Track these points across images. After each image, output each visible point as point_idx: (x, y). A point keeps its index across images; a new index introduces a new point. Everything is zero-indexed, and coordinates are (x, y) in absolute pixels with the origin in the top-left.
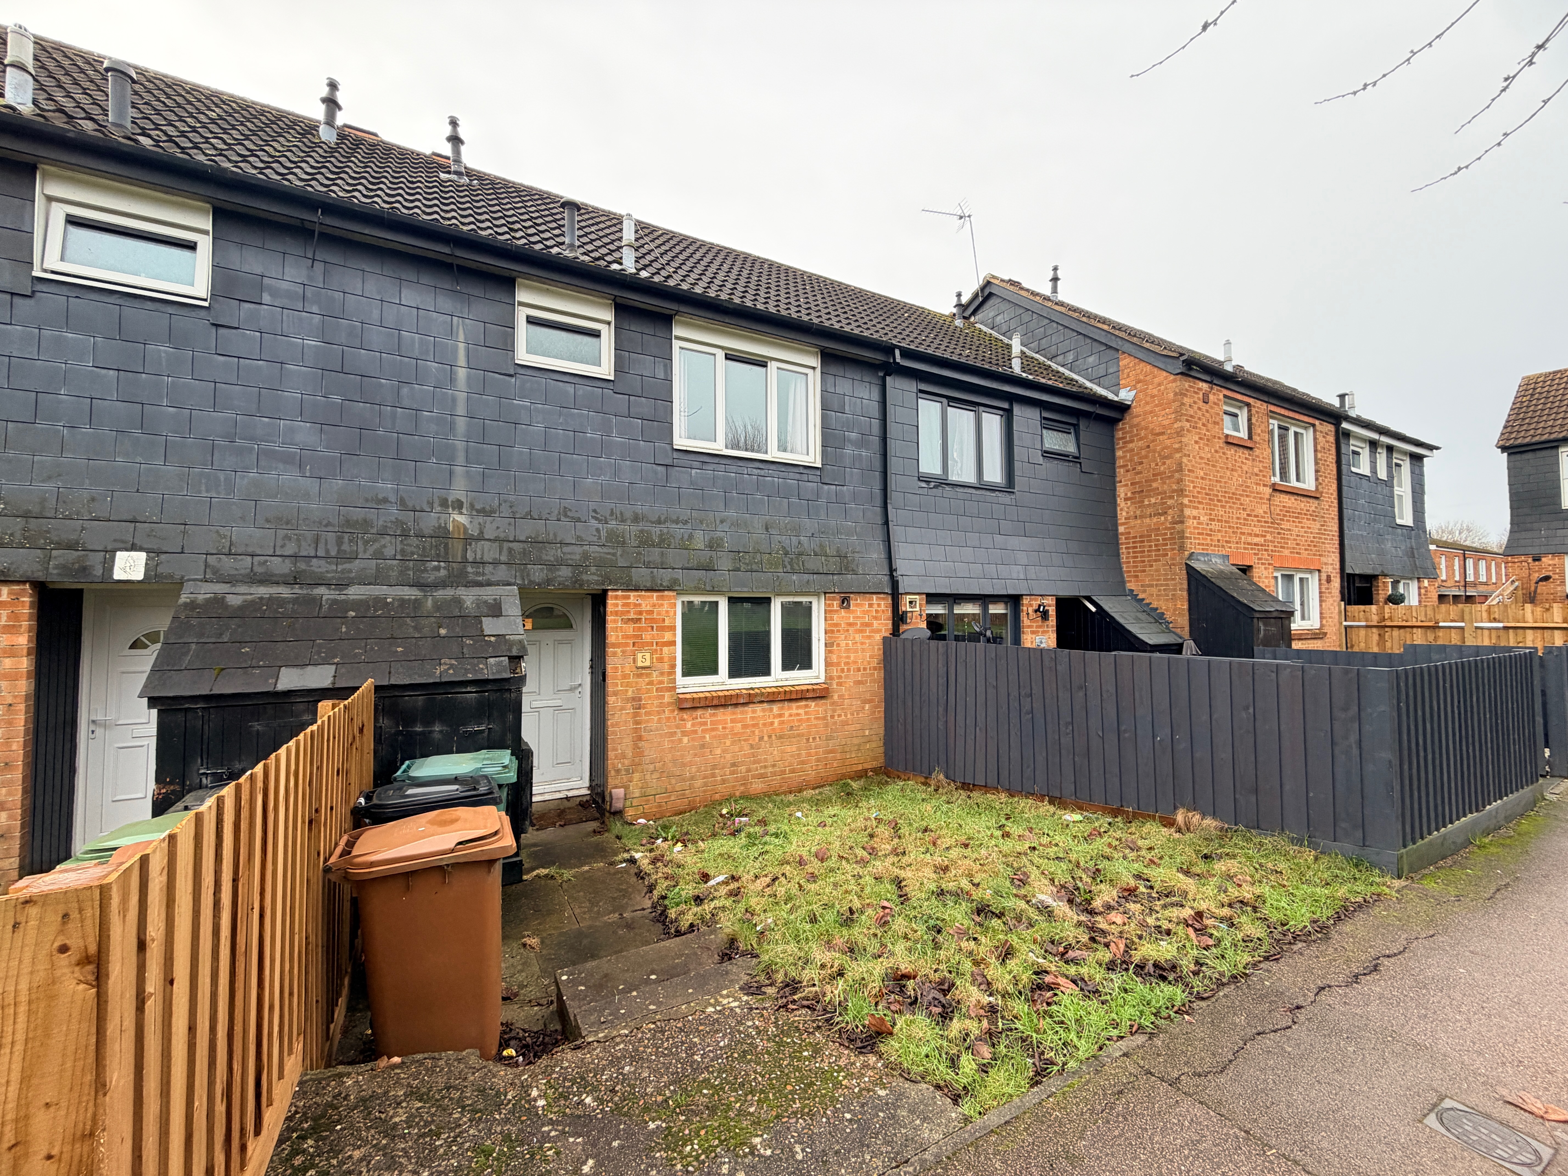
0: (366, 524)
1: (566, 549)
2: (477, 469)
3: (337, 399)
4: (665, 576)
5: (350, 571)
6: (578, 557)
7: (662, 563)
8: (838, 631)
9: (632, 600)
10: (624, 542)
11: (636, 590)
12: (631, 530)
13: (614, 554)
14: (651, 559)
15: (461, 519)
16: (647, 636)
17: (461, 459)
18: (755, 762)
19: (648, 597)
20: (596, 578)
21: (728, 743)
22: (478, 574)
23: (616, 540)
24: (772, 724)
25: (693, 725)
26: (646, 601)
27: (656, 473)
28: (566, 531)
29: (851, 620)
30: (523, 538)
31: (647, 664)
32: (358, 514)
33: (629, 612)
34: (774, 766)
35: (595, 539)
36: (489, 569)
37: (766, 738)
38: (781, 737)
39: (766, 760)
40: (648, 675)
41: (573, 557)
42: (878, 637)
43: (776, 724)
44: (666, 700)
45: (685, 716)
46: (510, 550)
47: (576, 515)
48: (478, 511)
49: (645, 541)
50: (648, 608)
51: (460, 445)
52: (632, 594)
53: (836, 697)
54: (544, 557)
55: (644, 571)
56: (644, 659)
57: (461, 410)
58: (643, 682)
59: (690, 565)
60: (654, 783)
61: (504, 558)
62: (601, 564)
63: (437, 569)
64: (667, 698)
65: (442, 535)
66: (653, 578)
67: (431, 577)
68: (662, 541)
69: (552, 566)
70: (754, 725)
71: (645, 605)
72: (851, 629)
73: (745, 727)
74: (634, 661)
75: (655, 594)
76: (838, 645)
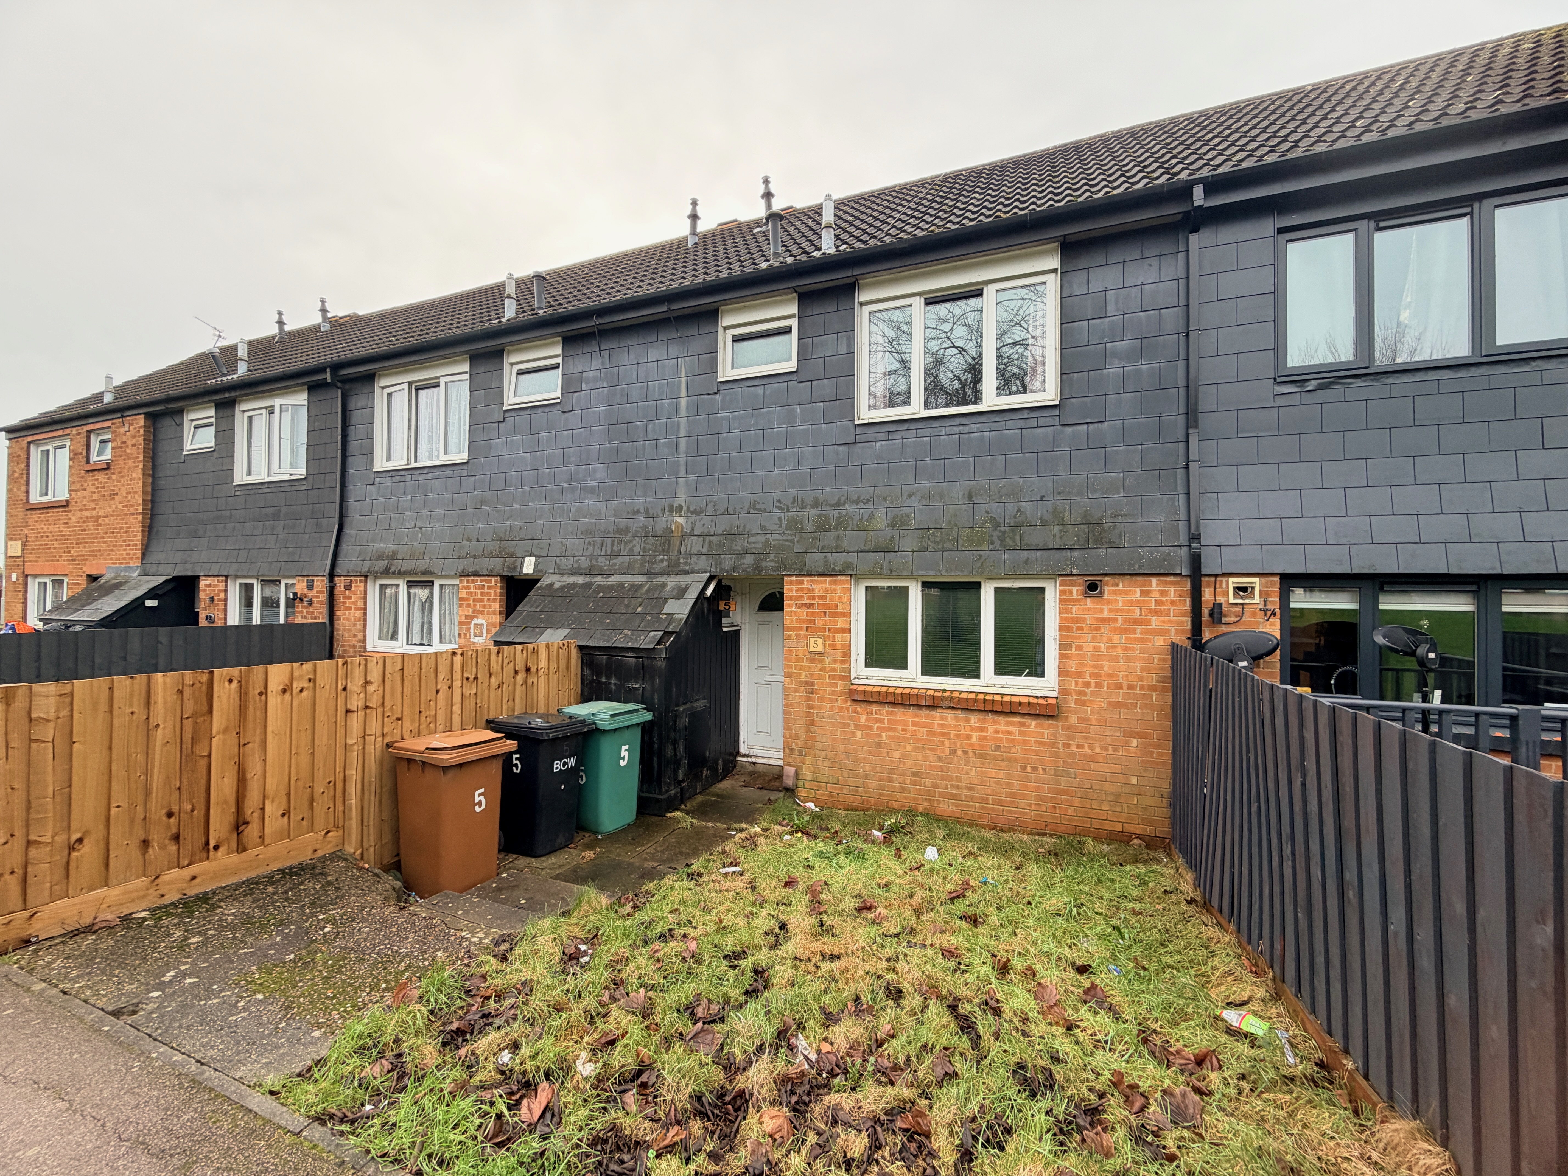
0: (627, 529)
1: (752, 539)
2: (693, 478)
3: (615, 443)
4: (839, 560)
5: (615, 564)
6: (760, 545)
7: (837, 547)
8: (1081, 629)
9: (806, 585)
10: (802, 528)
11: (810, 575)
12: (809, 515)
13: (792, 541)
14: (826, 543)
15: (680, 520)
16: (820, 622)
17: (682, 473)
18: (943, 778)
19: (821, 582)
20: (773, 564)
21: (909, 748)
22: (686, 564)
23: (795, 526)
24: (969, 737)
25: (867, 720)
26: (820, 586)
27: (838, 453)
28: (753, 522)
29: (1106, 614)
30: (720, 532)
31: (819, 649)
32: (623, 523)
33: (802, 597)
34: (970, 789)
35: (776, 527)
36: (694, 559)
37: (959, 753)
38: (981, 756)
39: (959, 779)
40: (821, 661)
41: (757, 546)
42: (1160, 642)
43: (974, 739)
44: (839, 689)
45: (859, 709)
46: (710, 542)
47: (763, 506)
48: (692, 512)
49: (823, 525)
50: (821, 593)
51: (682, 460)
52: (805, 579)
53: (1073, 719)
54: (734, 547)
55: (819, 556)
56: (816, 644)
57: (683, 433)
58: (815, 668)
59: (866, 548)
60: (826, 771)
61: (705, 551)
62: (780, 550)
63: (662, 561)
64: (840, 686)
65: (668, 534)
66: (826, 563)
67: (657, 568)
68: (839, 523)
69: (740, 555)
70: (943, 734)
71: (818, 591)
72: (1105, 629)
73: (931, 733)
74: (808, 645)
75: (828, 579)
76: (1079, 648)
